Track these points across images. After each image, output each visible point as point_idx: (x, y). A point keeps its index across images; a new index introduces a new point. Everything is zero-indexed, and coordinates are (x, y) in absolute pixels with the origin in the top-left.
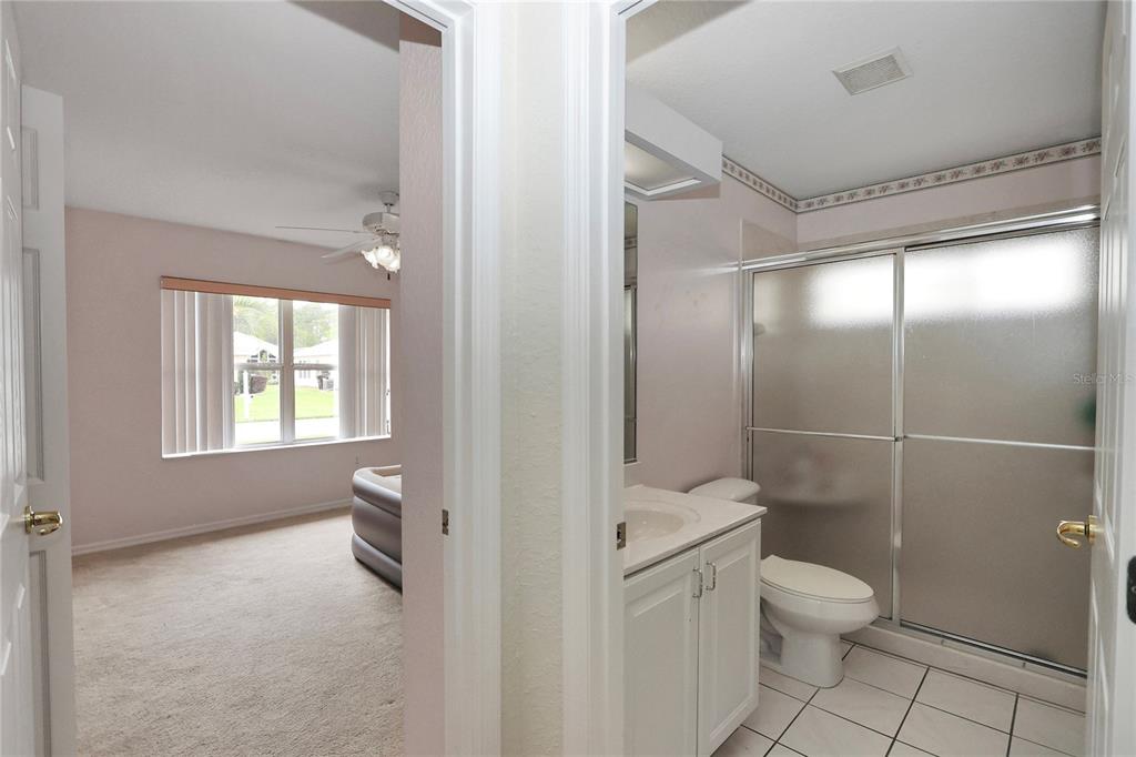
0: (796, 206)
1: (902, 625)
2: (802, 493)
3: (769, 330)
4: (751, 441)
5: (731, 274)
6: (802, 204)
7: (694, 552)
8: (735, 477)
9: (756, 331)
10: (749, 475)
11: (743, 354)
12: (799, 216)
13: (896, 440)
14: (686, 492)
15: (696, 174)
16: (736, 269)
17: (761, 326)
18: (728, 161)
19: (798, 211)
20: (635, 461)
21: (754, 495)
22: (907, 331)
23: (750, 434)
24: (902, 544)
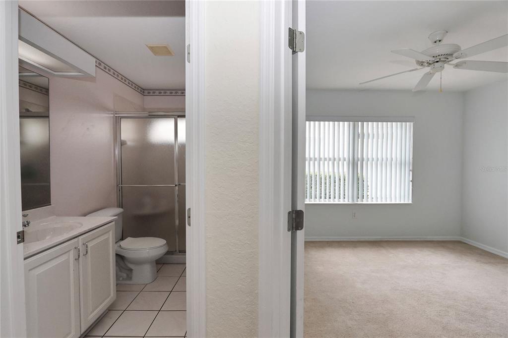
0: (144, 92)
1: (180, 252)
2: (147, 210)
3: (129, 143)
4: (120, 190)
5: (111, 117)
6: (146, 92)
7: (76, 240)
8: (114, 207)
9: (123, 143)
10: (120, 205)
11: (117, 152)
12: (145, 97)
13: (176, 186)
14: (85, 216)
15: (80, 71)
16: (112, 115)
17: (125, 141)
18: (106, 66)
19: (145, 94)
20: (50, 205)
21: (121, 213)
22: (179, 147)
23: (120, 187)
24: (179, 223)
